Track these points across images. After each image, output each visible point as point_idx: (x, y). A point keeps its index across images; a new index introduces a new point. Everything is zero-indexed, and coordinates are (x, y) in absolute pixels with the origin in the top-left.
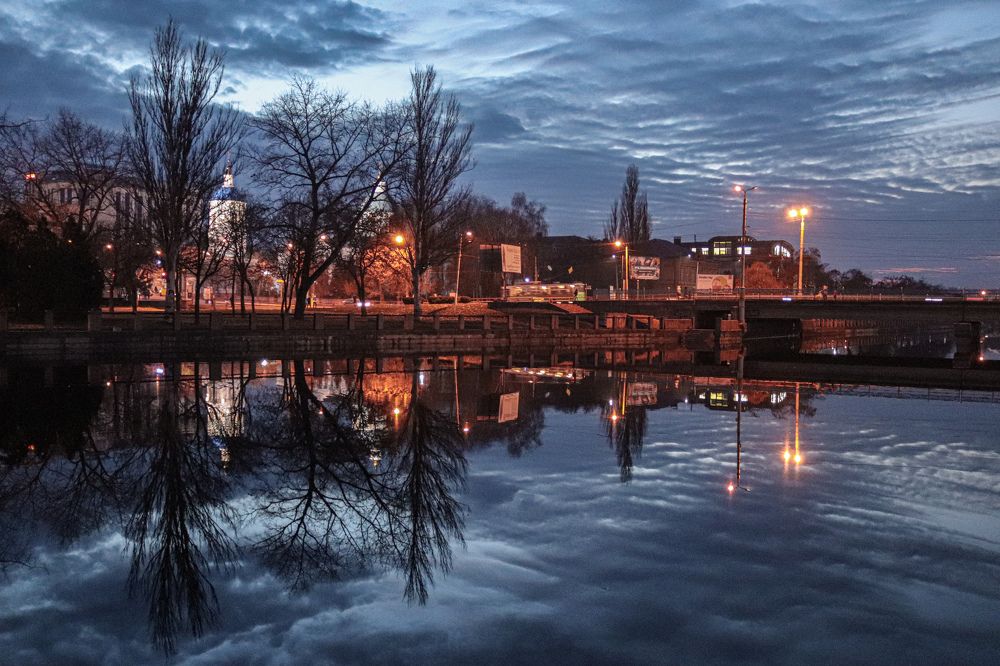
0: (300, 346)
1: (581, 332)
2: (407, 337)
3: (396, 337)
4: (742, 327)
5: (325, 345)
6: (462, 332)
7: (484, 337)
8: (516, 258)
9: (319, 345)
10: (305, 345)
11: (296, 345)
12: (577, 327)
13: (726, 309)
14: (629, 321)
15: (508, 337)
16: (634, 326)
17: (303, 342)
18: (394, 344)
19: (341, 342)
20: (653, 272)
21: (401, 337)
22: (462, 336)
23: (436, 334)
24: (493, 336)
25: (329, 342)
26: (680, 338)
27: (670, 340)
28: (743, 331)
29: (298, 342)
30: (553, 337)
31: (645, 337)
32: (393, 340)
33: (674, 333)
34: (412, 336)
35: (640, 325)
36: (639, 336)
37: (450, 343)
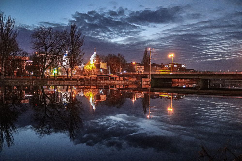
0: (26, 83)
1: (105, 81)
2: (55, 81)
3: (53, 81)
4: (150, 80)
5: (33, 83)
6: (71, 80)
7: (77, 81)
8: (105, 65)
9: (31, 83)
10: (27, 83)
11: (25, 83)
12: (104, 80)
13: (147, 76)
14: (124, 79)
15: (84, 81)
16: (125, 80)
17: (26, 82)
18: (52, 83)
19: (37, 82)
20: (143, 69)
21: (54, 81)
22: (71, 81)
23: (63, 81)
24: (80, 81)
25: (34, 82)
26: (133, 82)
27: (130, 83)
28: (150, 81)
29: (25, 82)
30: (97, 82)
31: (123, 82)
32: (52, 82)
33: (131, 81)
34: (57, 81)
35: (126, 80)
36: (121, 82)
37: (68, 83)
